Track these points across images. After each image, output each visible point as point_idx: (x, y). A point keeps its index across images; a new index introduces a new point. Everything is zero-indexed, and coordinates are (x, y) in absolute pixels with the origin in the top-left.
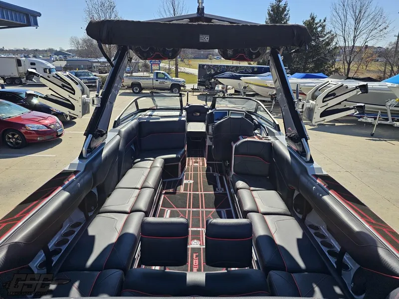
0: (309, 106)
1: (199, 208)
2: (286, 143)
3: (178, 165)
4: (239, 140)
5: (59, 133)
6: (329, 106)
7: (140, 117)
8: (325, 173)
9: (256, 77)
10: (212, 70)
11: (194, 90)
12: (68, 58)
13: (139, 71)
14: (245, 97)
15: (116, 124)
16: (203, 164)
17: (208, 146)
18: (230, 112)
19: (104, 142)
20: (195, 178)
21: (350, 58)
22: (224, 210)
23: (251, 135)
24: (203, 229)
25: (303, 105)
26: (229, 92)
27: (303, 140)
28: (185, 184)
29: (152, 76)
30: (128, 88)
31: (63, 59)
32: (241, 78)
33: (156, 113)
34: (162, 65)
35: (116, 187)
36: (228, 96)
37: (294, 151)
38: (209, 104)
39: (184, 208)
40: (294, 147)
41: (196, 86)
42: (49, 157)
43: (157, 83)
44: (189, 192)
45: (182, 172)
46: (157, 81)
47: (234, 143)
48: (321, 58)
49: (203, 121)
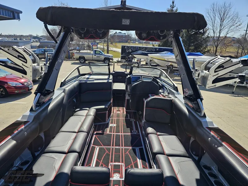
0: (204, 75)
1: (120, 146)
2: (183, 101)
3: (106, 113)
4: (149, 97)
5: (30, 88)
6: (219, 75)
7: (81, 79)
8: (215, 126)
9: (158, 54)
10: (130, 50)
11: (118, 62)
12: (41, 41)
13: (84, 49)
14: (151, 67)
15: (62, 84)
16: (123, 112)
17: (127, 99)
18: (142, 77)
19: (51, 98)
20: (118, 122)
21: (217, 43)
22: (138, 148)
23: (157, 94)
24: (122, 164)
25: (199, 74)
26: (142, 63)
27: (199, 100)
28: (110, 127)
29: (92, 52)
30: (77, 60)
31: (38, 41)
32: (148, 55)
33: (91, 77)
34: (99, 46)
35: (60, 131)
36: (141, 66)
37: (191, 108)
38: (128, 71)
39: (109, 146)
40: (190, 104)
41: (120, 59)
42: (22, 104)
43: (95, 57)
44: (113, 134)
45: (108, 118)
46: (95, 55)
47: (146, 99)
48: (199, 43)
49: (124, 82)
